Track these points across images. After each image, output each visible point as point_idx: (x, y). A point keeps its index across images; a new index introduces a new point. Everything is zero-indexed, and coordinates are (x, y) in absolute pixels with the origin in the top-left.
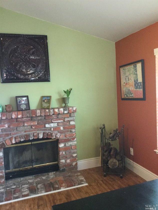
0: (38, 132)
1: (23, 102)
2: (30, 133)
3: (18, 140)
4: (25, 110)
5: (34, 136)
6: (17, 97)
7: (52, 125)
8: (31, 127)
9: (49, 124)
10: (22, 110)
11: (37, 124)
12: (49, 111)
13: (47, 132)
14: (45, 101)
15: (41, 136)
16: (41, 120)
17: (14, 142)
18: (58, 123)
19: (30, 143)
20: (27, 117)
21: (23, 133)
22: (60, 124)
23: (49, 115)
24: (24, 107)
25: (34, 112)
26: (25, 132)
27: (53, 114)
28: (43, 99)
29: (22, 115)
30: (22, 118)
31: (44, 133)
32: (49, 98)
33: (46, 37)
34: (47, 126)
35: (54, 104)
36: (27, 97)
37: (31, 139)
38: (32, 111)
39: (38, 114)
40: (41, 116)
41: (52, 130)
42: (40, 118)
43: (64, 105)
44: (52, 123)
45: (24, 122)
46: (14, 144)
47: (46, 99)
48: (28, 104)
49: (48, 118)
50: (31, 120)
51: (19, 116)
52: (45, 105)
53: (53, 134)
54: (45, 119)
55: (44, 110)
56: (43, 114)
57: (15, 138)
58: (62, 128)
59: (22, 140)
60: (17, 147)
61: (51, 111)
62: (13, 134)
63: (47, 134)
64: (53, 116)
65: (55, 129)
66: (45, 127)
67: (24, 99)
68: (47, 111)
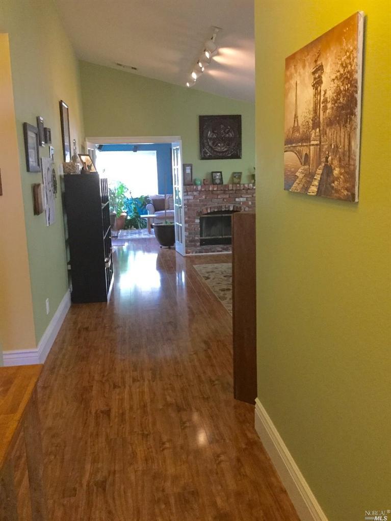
0: (229, 204)
1: (217, 177)
2: (222, 205)
3: (212, 210)
4: (219, 184)
5: (225, 208)
6: (213, 172)
7: (242, 199)
8: (223, 200)
9: (238, 197)
10: (217, 184)
11: (228, 197)
12: (240, 186)
13: (237, 205)
14: (236, 177)
15: (231, 209)
16: (232, 194)
17: (209, 211)
18: (247, 197)
19: (220, 215)
20: (221, 190)
21: (216, 205)
22: (249, 199)
23: (240, 190)
24: (218, 181)
25: (227, 186)
26: (218, 204)
27: (243, 189)
28: (235, 175)
29: (218, 188)
30: (217, 190)
31: (234, 206)
32: (240, 174)
33: (240, 116)
34: (237, 200)
35: (244, 180)
36: (221, 172)
37: (223, 210)
38: (225, 185)
39: (230, 188)
40: (232, 190)
41: (241, 204)
42: (231, 192)
43: (253, 181)
44: (242, 197)
45: (218, 195)
46: (208, 214)
47: (237, 176)
48: (221, 179)
49: (238, 192)
50: (224, 193)
51: (215, 189)
52: (236, 180)
53: (242, 208)
54: (235, 193)
55: (235, 185)
56: (234, 189)
57: (210, 208)
58: (250, 203)
59: (216, 210)
60: (208, 217)
61: (242, 186)
62: (209, 205)
63: (237, 207)
64: (243, 191)
65: (244, 203)
66: (235, 201)
67: (219, 174)
68: (238, 185)
